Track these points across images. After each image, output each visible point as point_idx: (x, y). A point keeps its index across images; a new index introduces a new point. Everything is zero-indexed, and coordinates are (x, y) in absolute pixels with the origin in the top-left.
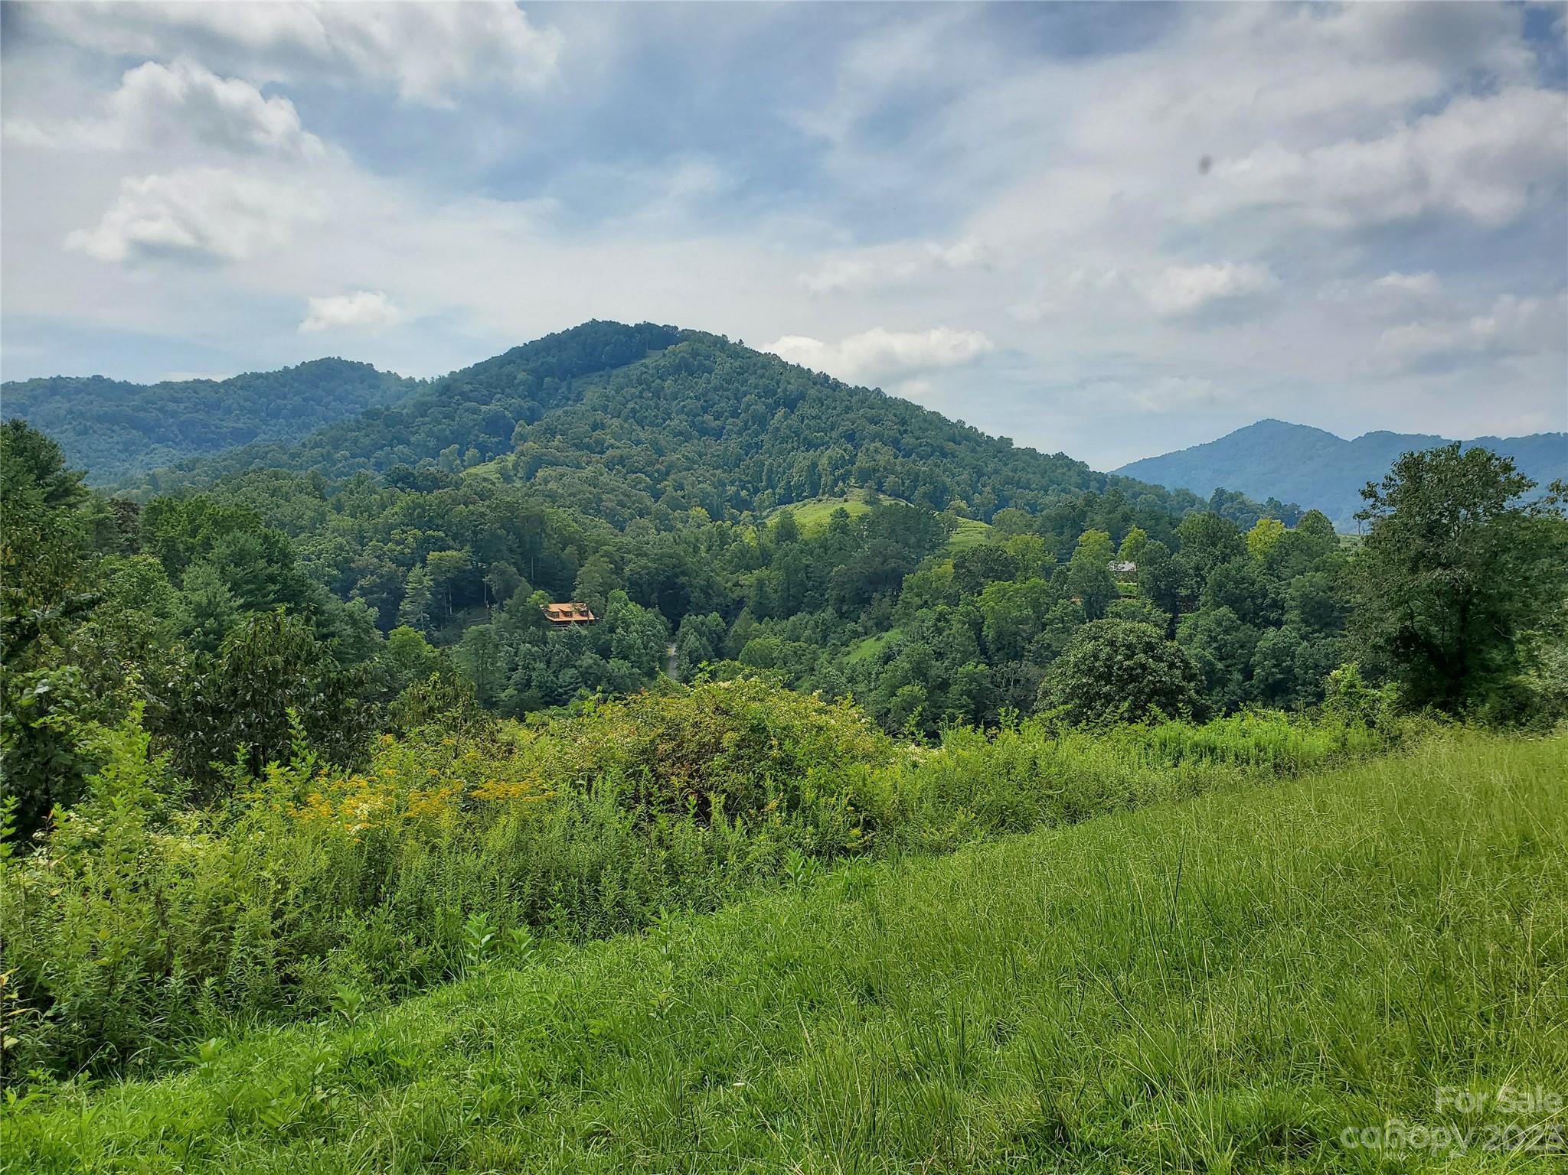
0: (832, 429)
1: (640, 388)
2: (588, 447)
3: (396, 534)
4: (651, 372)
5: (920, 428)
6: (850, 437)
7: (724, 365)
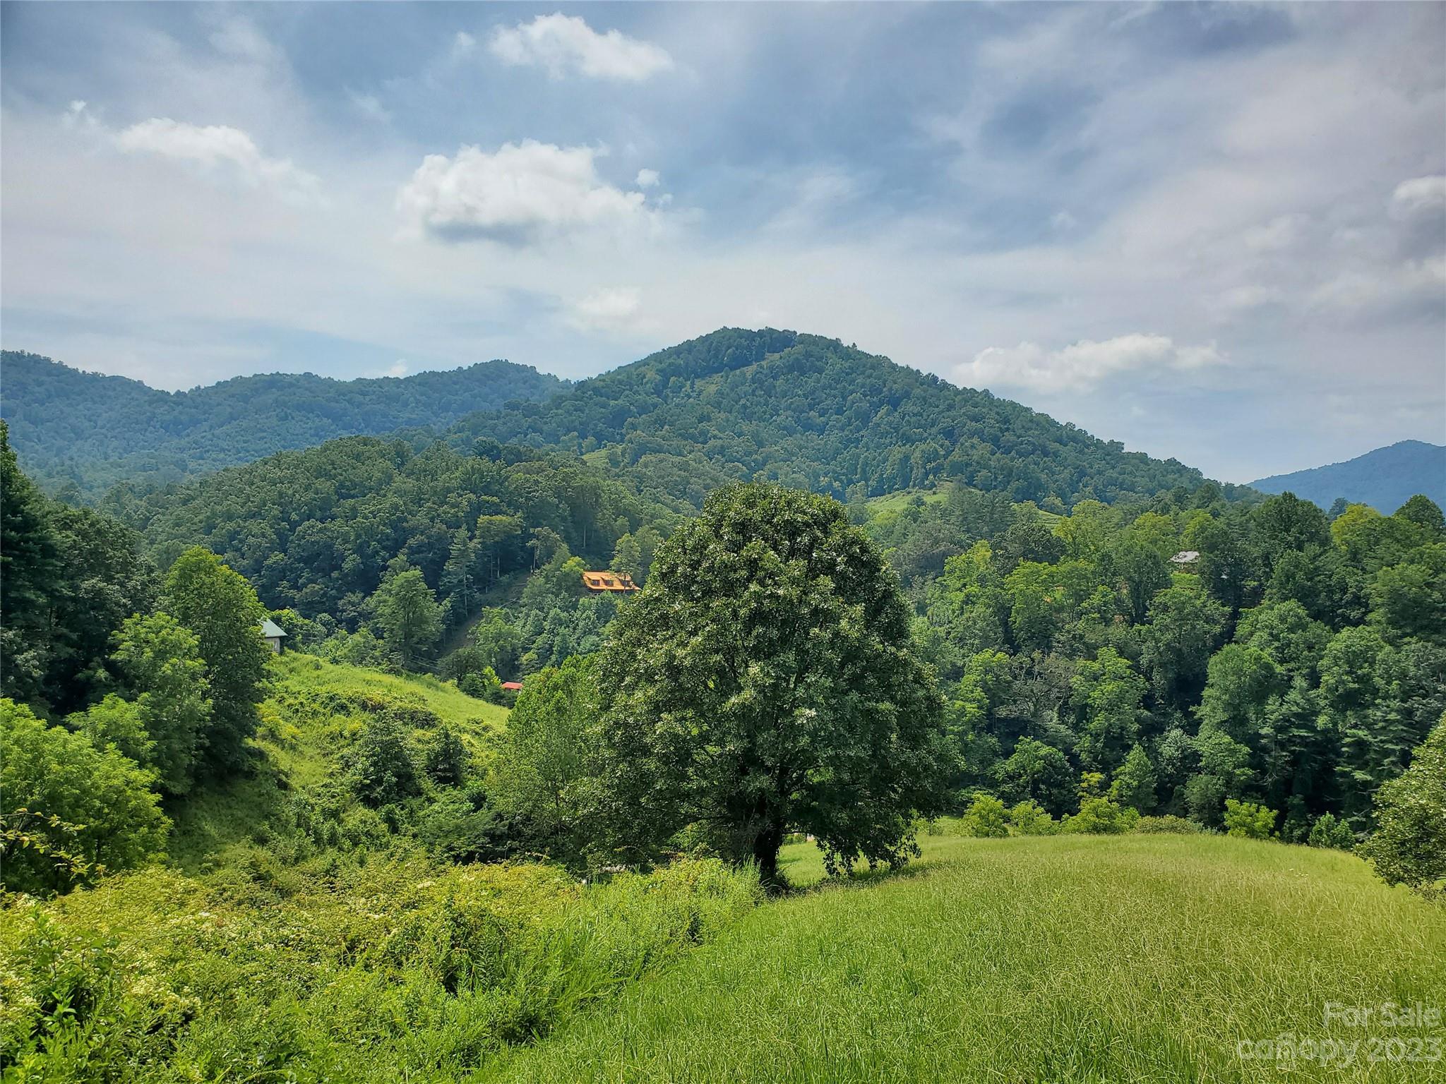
0: (932, 426)
1: (754, 386)
2: (693, 437)
3: (452, 498)
4: (765, 372)
5: (1023, 427)
6: (949, 434)
7: (835, 365)
